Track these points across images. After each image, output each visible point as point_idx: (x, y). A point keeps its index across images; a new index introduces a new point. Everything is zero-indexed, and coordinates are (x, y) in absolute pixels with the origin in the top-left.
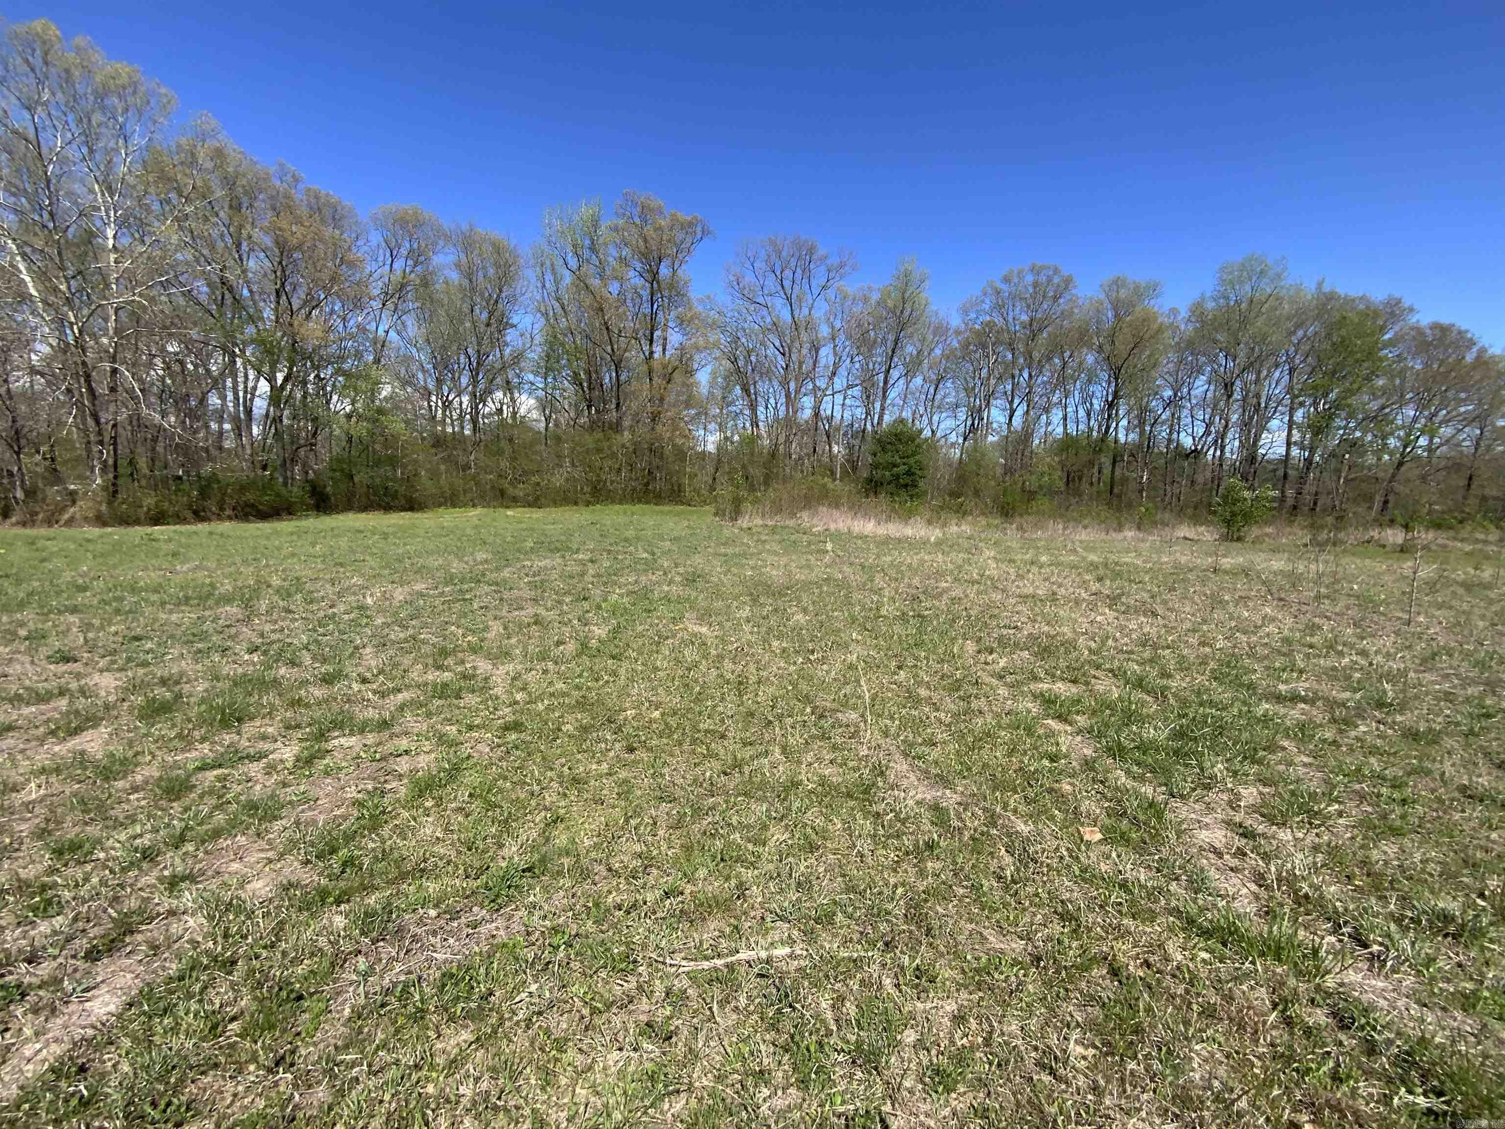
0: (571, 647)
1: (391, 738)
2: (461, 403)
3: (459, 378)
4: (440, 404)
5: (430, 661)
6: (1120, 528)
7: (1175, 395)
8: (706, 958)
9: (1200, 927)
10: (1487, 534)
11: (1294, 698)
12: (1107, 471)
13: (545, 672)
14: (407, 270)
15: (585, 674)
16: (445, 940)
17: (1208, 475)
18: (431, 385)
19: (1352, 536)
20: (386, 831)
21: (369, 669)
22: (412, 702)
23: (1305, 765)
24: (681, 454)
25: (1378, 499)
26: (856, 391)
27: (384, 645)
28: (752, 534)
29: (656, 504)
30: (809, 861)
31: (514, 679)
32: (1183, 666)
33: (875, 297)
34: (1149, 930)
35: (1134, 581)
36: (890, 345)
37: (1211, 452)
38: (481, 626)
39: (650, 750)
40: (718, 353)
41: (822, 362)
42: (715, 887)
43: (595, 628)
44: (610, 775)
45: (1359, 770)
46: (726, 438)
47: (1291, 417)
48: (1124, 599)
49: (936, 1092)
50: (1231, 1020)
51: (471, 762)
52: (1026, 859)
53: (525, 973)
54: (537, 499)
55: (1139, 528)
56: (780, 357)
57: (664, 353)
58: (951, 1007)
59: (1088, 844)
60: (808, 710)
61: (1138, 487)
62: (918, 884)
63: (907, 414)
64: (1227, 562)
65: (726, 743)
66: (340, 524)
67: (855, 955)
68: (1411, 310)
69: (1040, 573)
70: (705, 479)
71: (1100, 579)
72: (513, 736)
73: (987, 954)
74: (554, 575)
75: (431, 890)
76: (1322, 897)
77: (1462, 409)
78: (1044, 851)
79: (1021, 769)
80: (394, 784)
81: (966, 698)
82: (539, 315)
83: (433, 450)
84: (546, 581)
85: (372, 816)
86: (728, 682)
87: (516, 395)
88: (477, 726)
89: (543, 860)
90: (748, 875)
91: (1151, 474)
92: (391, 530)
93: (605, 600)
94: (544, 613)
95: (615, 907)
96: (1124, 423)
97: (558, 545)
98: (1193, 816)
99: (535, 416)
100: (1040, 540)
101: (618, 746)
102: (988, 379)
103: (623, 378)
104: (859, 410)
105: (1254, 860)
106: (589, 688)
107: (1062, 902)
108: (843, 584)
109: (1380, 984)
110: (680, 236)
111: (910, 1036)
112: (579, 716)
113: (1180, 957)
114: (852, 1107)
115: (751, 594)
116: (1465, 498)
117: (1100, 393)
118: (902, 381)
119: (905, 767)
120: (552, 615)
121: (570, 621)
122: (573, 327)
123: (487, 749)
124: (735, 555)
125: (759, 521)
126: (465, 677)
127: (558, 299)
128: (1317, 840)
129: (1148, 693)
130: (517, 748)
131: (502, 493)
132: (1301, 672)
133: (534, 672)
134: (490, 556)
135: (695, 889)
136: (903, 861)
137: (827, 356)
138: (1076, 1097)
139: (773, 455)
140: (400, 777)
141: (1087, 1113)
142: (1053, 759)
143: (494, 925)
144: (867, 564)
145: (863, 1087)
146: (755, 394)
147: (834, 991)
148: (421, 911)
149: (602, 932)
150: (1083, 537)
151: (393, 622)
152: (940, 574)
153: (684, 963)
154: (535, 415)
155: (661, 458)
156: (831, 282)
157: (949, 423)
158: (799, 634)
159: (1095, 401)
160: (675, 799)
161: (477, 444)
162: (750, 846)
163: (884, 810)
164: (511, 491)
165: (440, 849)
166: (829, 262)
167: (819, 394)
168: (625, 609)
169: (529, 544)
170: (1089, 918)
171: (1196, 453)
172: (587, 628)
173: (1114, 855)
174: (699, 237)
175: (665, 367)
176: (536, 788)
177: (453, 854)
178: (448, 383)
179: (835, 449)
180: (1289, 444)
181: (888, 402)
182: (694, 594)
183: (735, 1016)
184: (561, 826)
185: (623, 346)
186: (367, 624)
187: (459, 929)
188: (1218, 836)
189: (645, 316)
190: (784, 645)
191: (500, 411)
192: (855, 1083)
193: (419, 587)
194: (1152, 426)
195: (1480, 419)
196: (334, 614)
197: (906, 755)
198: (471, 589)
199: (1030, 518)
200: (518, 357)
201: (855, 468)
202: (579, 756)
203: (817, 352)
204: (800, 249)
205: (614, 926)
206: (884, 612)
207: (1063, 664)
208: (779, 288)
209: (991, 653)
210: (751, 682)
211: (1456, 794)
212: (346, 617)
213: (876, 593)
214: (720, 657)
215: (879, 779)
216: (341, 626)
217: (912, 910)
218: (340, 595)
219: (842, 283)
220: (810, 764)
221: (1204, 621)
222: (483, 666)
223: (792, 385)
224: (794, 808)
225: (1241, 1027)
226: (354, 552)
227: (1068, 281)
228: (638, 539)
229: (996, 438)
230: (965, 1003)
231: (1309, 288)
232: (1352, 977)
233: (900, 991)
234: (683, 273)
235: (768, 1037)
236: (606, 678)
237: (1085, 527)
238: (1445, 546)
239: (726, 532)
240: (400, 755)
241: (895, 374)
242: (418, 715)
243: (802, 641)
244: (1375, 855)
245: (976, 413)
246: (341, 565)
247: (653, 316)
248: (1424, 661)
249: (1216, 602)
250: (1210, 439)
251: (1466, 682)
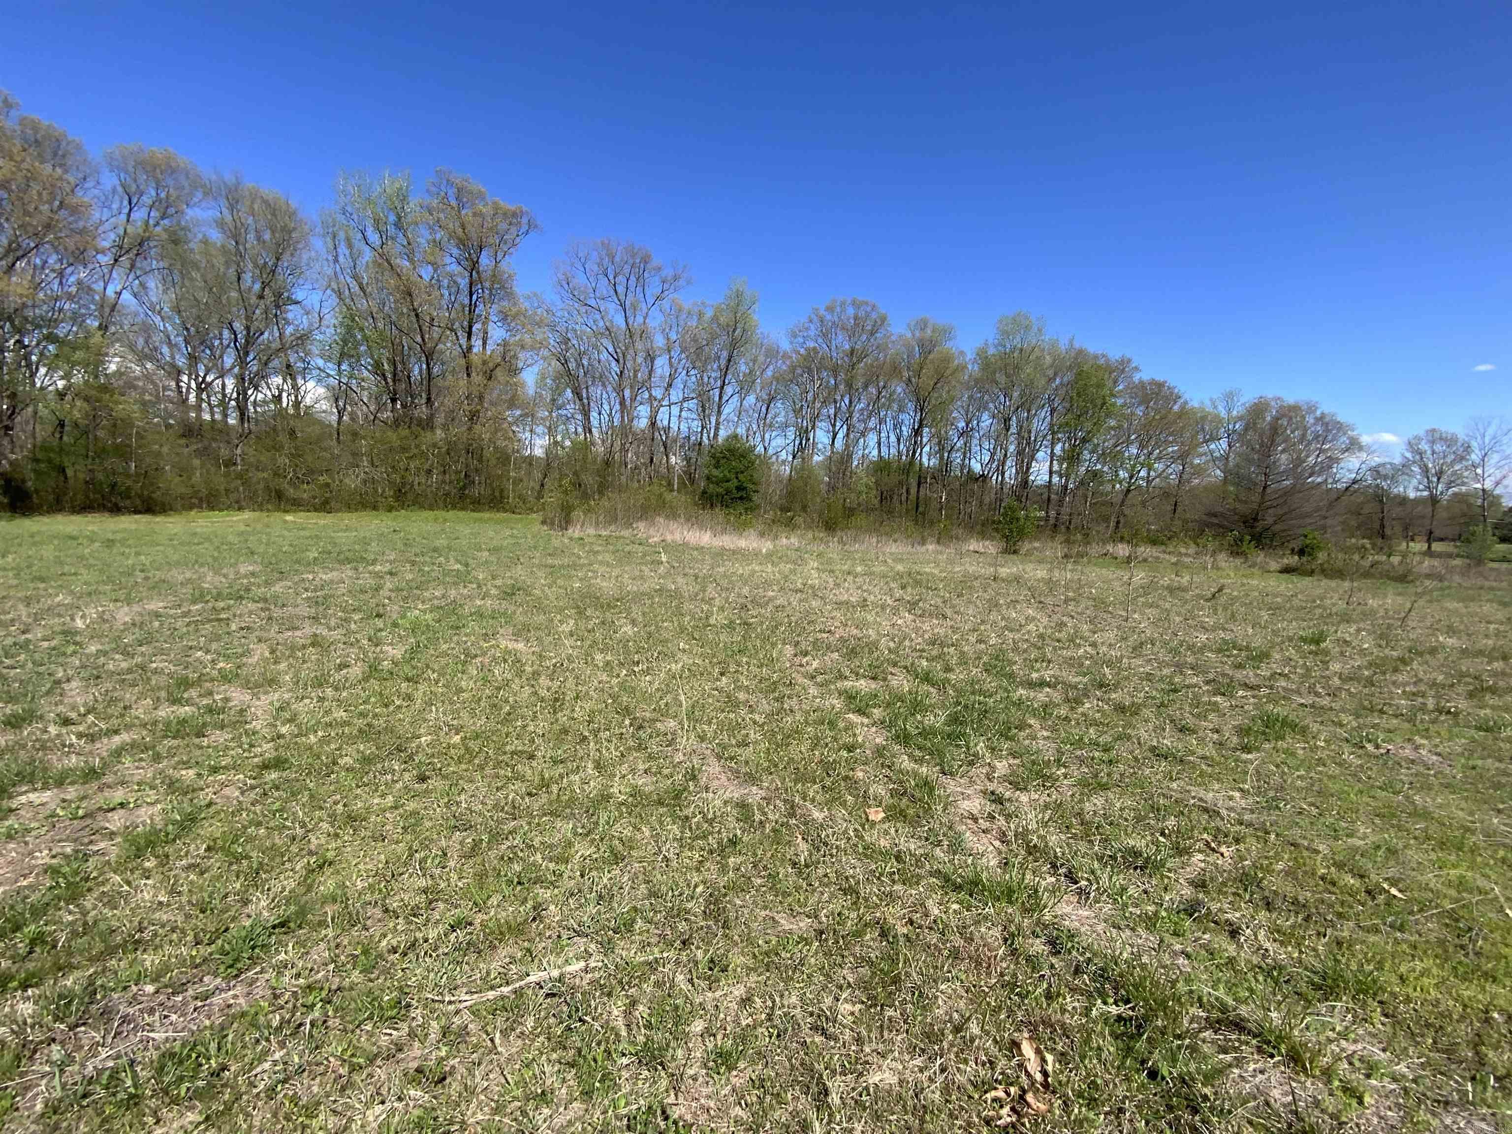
0: (356, 671)
1: (100, 789)
2: (224, 386)
3: (221, 357)
4: (193, 385)
5: (163, 694)
6: (923, 542)
7: (967, 426)
8: (492, 988)
9: (954, 884)
10: (1187, 548)
11: (1042, 684)
12: (913, 491)
13: (321, 699)
14: (151, 222)
15: (373, 700)
16: (166, 1017)
17: (993, 496)
18: (181, 362)
19: (1095, 549)
20: (89, 902)
21: (74, 708)
22: (133, 745)
23: (1045, 738)
24: (504, 459)
25: (1113, 519)
26: (692, 404)
27: (98, 677)
28: (584, 545)
29: (474, 511)
30: (613, 872)
31: (281, 709)
32: (963, 661)
33: (709, 314)
34: (914, 892)
35: (930, 588)
36: (723, 363)
37: (994, 477)
38: (240, 650)
39: (445, 777)
40: (546, 353)
41: (659, 371)
42: (510, 912)
43: (390, 648)
44: (396, 808)
45: (1081, 739)
46: (556, 443)
47: (1052, 450)
48: (921, 604)
49: (718, 1073)
50: (970, 958)
51: (212, 810)
52: (818, 844)
53: (268, 1040)
54: (326, 502)
55: (938, 542)
56: (614, 363)
57: (484, 348)
58: (739, 991)
59: (873, 824)
60: (627, 722)
61: (939, 506)
62: (718, 880)
63: (741, 431)
64: (1004, 572)
65: (534, 764)
66: (44, 528)
67: (651, 957)
68: (1136, 369)
69: (854, 582)
70: (532, 484)
71: (903, 587)
72: (273, 776)
73: (778, 937)
74: (342, 589)
75: (148, 963)
76: (1046, 846)
77: (1170, 449)
78: (834, 833)
79: (822, 761)
80: (102, 845)
81: (780, 699)
82: (329, 292)
83: (183, 441)
84: (333, 596)
85: (69, 884)
86: (543, 700)
87: (300, 381)
88: (224, 768)
89: (302, 912)
90: (543, 894)
91: (948, 495)
92: (119, 536)
93: (403, 617)
94: (325, 632)
95: (389, 952)
96: (927, 449)
97: (350, 555)
98: (959, 789)
99: (324, 407)
100: (857, 551)
101: (407, 776)
102: (814, 403)
103: (435, 370)
104: (696, 422)
105: (1001, 821)
106: (375, 716)
107: (847, 878)
108: (677, 594)
109: (1086, 913)
110: (503, 226)
111: (698, 1026)
112: (362, 747)
113: (936, 912)
114: (635, 1107)
115: (578, 607)
116: (1172, 519)
117: (908, 420)
118: (736, 398)
119: (717, 769)
120: (336, 634)
121: (358, 641)
122: (375, 310)
123: (237, 793)
124: (562, 567)
125: (591, 531)
126: (210, 710)
127: (355, 277)
128: (1048, 799)
129: (933, 685)
130: (277, 788)
131: (279, 495)
132: (1049, 662)
133: (307, 701)
134: (258, 568)
135: (485, 917)
136: (707, 860)
137: (662, 367)
138: (843, 1051)
139: (607, 463)
140: (112, 835)
141: (850, 1063)
142: (850, 749)
143: (231, 993)
144: (701, 574)
145: (648, 1085)
146: (588, 399)
147: (627, 997)
148: (134, 988)
149: (371, 981)
150: (893, 550)
151: (113, 650)
152: (768, 584)
153: (467, 997)
154: (324, 405)
155: (480, 460)
156: (666, 293)
157: (779, 442)
158: (625, 646)
159: (904, 428)
160: (471, 826)
161: (244, 436)
162: (552, 866)
163: (693, 813)
164: (291, 492)
165: (163, 916)
166: (664, 273)
167: (655, 404)
168: (428, 626)
169: (313, 554)
170: (865, 890)
171: (983, 478)
172: (378, 649)
173: (893, 831)
174: (524, 230)
175: (484, 363)
176: (299, 831)
177: (180, 919)
178: (206, 361)
179: (673, 459)
180: (1051, 473)
181: (723, 417)
182: (513, 608)
183: (520, 1042)
184: (328, 871)
185: (436, 336)
186: (75, 652)
187: (185, 1003)
188: (974, 804)
189: (464, 307)
190: (609, 658)
191: (278, 399)
192: (640, 1083)
193: (156, 605)
194: (949, 452)
195: (1183, 457)
196: (28, 641)
197: (719, 757)
198: (229, 608)
199: (849, 533)
200: (303, 339)
201: (692, 481)
202: (359, 791)
203: (652, 362)
204: (633, 256)
205: (386, 972)
206: (712, 621)
207: (866, 662)
208: (612, 292)
209: (806, 655)
210: (568, 698)
211: (1150, 755)
212: (45, 644)
213: (707, 603)
214: (536, 674)
215: (691, 783)
216: (37, 656)
217: (712, 907)
218: (37, 618)
219: (676, 296)
220: (624, 776)
221: (983, 622)
222: (238, 696)
223: (627, 393)
224: (602, 821)
225: (979, 964)
226: (61, 563)
227: (883, 319)
228: (449, 548)
229: (821, 458)
230: (753, 986)
231: (1063, 345)
232: (1064, 908)
233: (693, 985)
234: (507, 265)
235: (554, 1056)
236: (398, 703)
237: (895, 541)
238: (1158, 558)
239: (556, 543)
240: (113, 809)
241: (729, 390)
242: (141, 760)
243: (627, 652)
244: (1088, 806)
245: (804, 433)
246: (42, 580)
247: (472, 307)
248: (1134, 649)
249: (994, 605)
250: (994, 466)
251: (1162, 665)
